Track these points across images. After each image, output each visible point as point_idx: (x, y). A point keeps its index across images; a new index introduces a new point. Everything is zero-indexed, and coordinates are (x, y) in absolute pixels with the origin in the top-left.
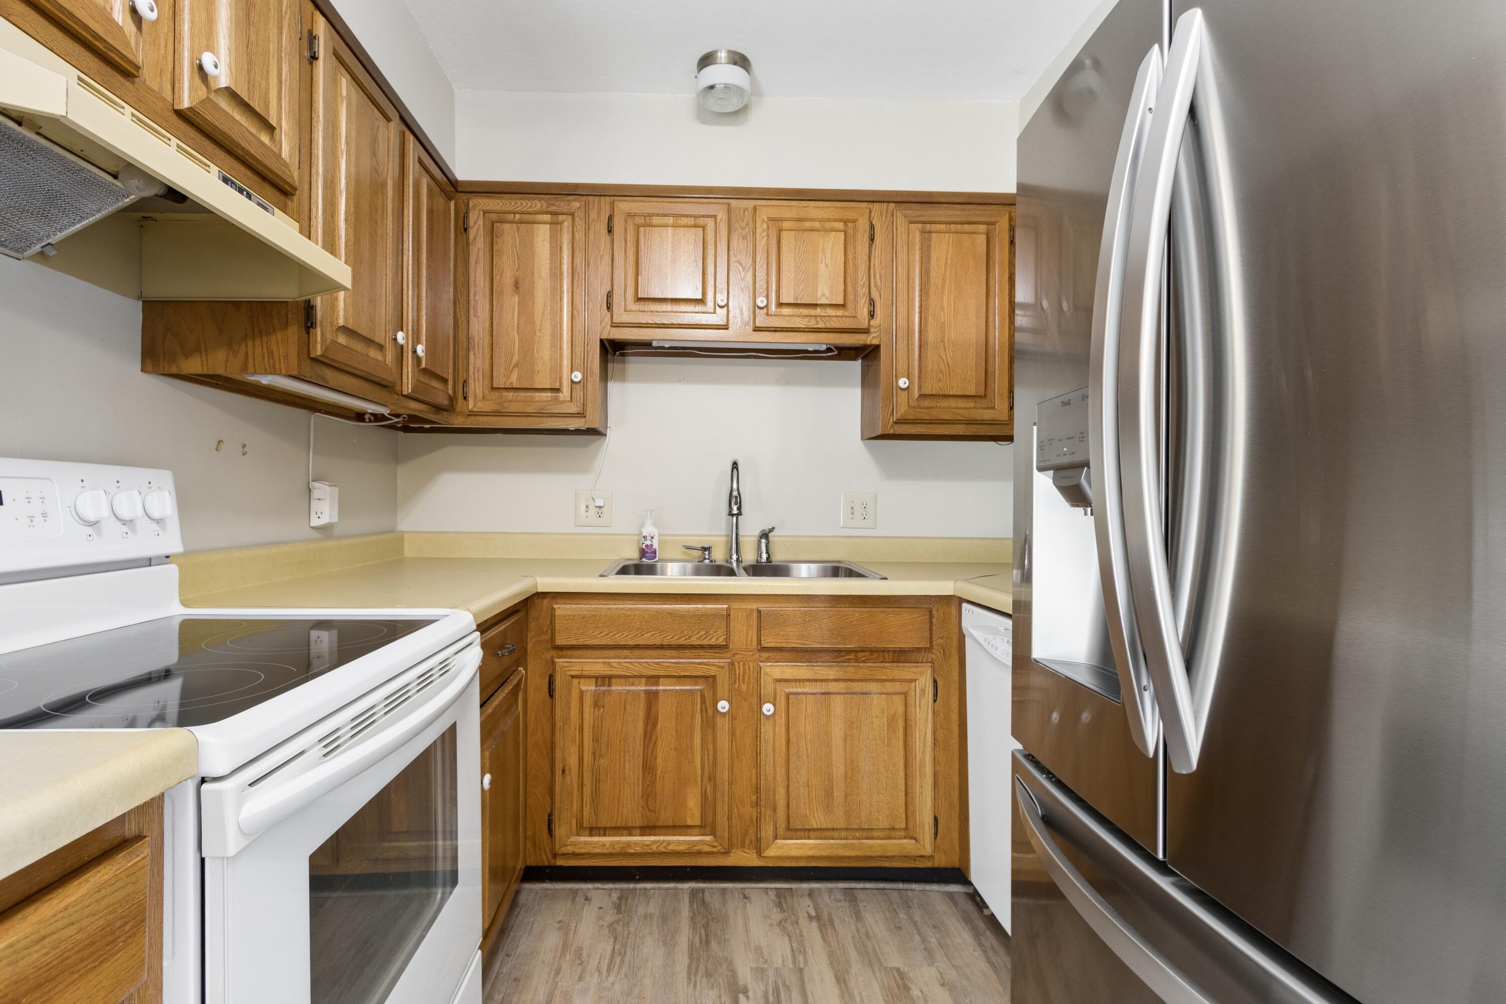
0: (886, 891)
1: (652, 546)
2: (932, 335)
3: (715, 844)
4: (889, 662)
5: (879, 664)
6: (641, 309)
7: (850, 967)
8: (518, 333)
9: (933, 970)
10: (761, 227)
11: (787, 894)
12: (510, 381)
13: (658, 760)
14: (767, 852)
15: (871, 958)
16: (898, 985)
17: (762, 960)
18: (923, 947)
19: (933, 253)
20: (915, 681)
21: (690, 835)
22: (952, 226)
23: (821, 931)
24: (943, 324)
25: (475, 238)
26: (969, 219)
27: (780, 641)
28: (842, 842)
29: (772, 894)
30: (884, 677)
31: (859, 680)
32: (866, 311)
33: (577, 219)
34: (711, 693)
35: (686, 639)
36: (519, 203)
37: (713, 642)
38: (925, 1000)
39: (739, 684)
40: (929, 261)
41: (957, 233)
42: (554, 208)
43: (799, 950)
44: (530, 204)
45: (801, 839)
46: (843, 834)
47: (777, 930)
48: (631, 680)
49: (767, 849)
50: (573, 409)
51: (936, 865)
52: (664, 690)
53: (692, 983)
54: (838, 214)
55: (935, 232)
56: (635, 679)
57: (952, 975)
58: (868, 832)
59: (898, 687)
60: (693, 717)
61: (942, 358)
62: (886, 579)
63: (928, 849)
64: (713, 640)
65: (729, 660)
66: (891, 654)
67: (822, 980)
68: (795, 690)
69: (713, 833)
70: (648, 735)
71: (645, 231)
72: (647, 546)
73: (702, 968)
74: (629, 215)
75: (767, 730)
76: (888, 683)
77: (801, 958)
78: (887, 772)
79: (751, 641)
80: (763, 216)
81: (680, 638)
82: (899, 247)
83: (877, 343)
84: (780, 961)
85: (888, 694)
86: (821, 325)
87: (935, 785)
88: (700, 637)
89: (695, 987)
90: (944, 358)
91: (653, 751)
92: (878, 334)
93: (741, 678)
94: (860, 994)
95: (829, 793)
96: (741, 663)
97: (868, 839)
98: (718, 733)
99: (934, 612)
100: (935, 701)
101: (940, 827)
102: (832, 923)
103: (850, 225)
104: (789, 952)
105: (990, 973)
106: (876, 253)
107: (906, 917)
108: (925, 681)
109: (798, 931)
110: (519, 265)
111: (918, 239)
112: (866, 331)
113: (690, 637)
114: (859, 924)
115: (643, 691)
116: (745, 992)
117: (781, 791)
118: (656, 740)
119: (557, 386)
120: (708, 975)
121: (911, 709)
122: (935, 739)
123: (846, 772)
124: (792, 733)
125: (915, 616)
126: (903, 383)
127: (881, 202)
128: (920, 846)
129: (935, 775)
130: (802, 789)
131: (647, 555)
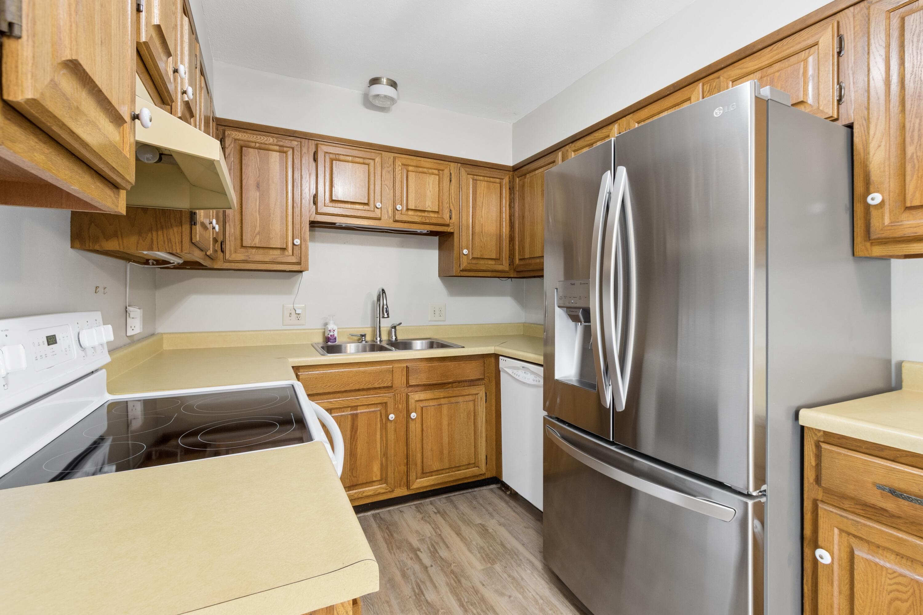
0: (464, 494)
1: (334, 335)
2: (477, 229)
3: (387, 488)
4: (467, 386)
5: (461, 388)
6: (333, 206)
7: (460, 528)
8: (259, 214)
9: (494, 520)
10: (398, 168)
11: (421, 506)
12: (254, 242)
13: (358, 450)
14: (413, 486)
15: (468, 523)
16: (482, 530)
17: (421, 536)
18: (487, 513)
19: (478, 191)
20: (477, 394)
21: (374, 486)
22: (486, 178)
23: (443, 518)
24: (482, 224)
25: (229, 154)
26: (493, 176)
27: (418, 381)
28: (447, 474)
29: (413, 507)
30: (465, 394)
31: (454, 397)
32: (448, 215)
33: (296, 151)
34: (384, 411)
35: (372, 385)
36: (259, 137)
37: (385, 385)
38: (495, 532)
39: (398, 405)
40: (476, 194)
41: (488, 182)
42: (281, 143)
43: (436, 527)
44: (266, 139)
45: (429, 477)
46: (447, 471)
47: (423, 522)
48: (343, 409)
49: (413, 484)
50: (294, 260)
51: (486, 477)
52: (361, 413)
53: (393, 554)
54: (435, 166)
55: (479, 180)
56: (345, 409)
57: (502, 520)
58: (458, 468)
59: (471, 398)
60: (376, 425)
61: (482, 241)
62: (464, 347)
63: (484, 470)
64: (386, 384)
65: (393, 394)
66: (467, 383)
67: (451, 537)
68: (425, 405)
69: (386, 482)
70: (353, 437)
71: (336, 163)
72: (331, 335)
73: (394, 546)
74: (327, 153)
75: (412, 426)
76: (467, 396)
77: (438, 530)
78: (467, 438)
79: (404, 382)
80: (398, 163)
81: (368, 385)
82: (463, 186)
83: (453, 231)
84: (429, 534)
85: (467, 401)
86: (428, 221)
87: (486, 441)
88: (379, 383)
89: (395, 554)
90: (483, 241)
91: (355, 445)
92: (453, 227)
93: (399, 402)
94: (469, 537)
95: (441, 453)
96: (399, 394)
97: (459, 471)
98: (389, 431)
99: (485, 362)
100: (486, 402)
101: (488, 460)
102: (445, 513)
103: (440, 172)
104: (432, 529)
105: (516, 516)
106: (453, 187)
107: (476, 503)
108: (482, 394)
109: (432, 520)
110: (259, 174)
111: (471, 182)
112: (448, 225)
113: (374, 384)
114: (458, 510)
115: (349, 414)
116: (419, 550)
117: (419, 455)
118: (357, 439)
119: (285, 247)
120: (399, 548)
121: (477, 407)
122: (486, 420)
123: (449, 441)
124: (424, 426)
125: (478, 364)
126: (465, 252)
127: (455, 162)
128: (480, 470)
129: (486, 435)
130: (429, 452)
131: (331, 340)
